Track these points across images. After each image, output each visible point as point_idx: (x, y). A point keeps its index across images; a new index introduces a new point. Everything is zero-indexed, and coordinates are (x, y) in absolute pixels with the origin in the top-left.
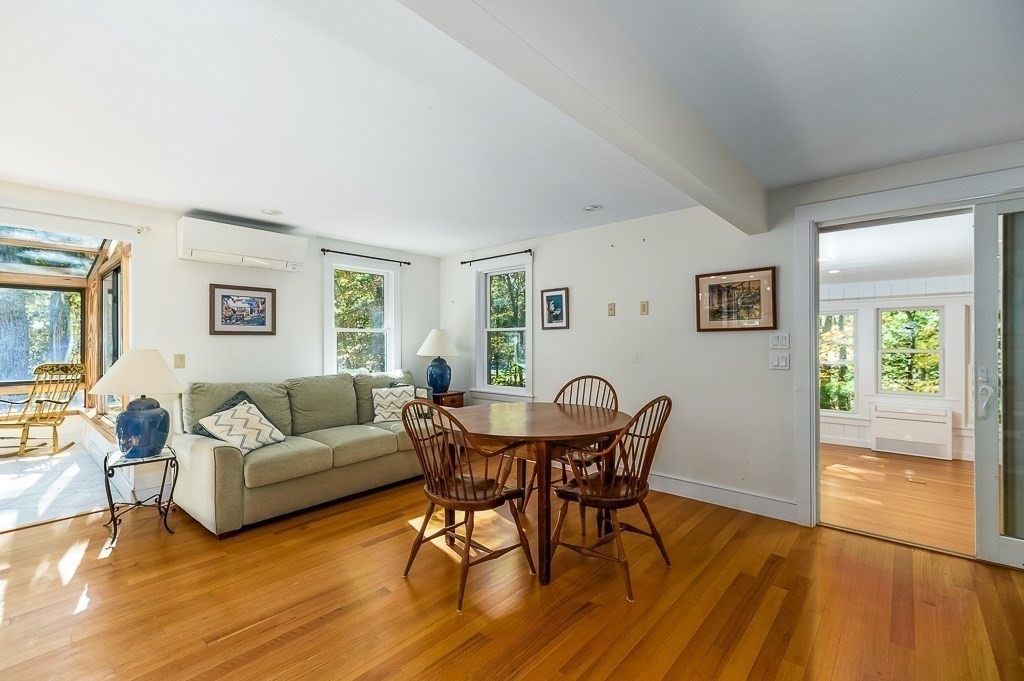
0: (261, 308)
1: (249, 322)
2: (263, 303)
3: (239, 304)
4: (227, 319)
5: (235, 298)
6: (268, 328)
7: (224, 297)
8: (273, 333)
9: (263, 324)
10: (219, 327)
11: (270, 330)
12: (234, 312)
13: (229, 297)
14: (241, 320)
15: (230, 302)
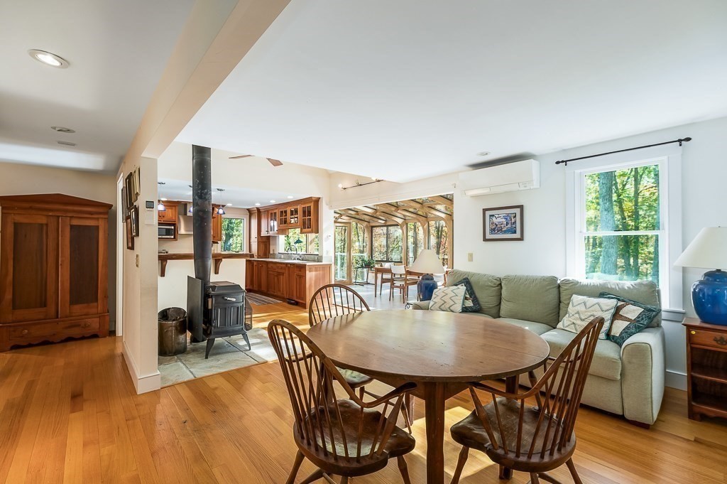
0: (513, 220)
1: (505, 232)
2: (515, 217)
3: (499, 220)
4: (493, 231)
5: (497, 216)
6: (518, 235)
7: (491, 216)
8: (521, 239)
9: (515, 232)
10: (488, 236)
11: (519, 237)
12: (497, 225)
13: (493, 216)
14: (500, 230)
15: (494, 219)
